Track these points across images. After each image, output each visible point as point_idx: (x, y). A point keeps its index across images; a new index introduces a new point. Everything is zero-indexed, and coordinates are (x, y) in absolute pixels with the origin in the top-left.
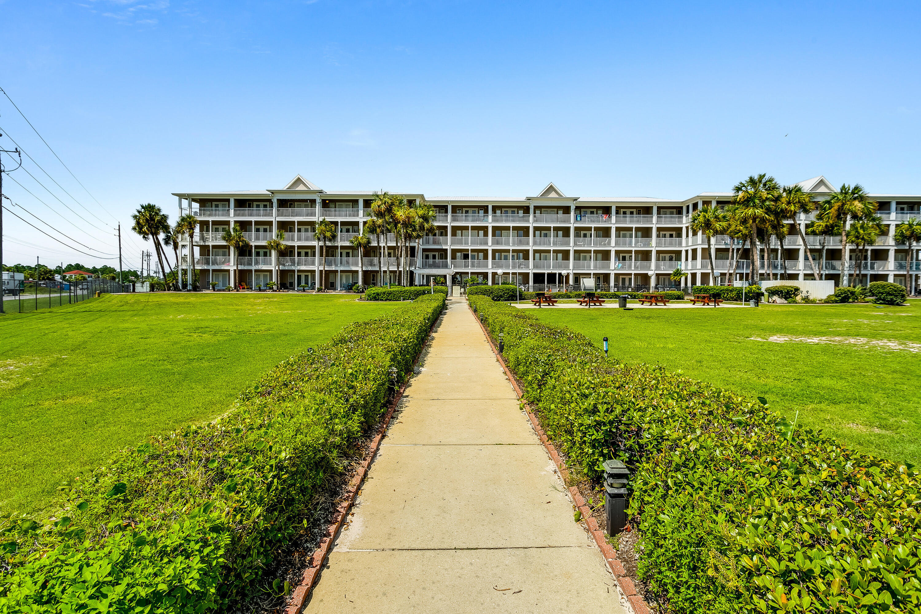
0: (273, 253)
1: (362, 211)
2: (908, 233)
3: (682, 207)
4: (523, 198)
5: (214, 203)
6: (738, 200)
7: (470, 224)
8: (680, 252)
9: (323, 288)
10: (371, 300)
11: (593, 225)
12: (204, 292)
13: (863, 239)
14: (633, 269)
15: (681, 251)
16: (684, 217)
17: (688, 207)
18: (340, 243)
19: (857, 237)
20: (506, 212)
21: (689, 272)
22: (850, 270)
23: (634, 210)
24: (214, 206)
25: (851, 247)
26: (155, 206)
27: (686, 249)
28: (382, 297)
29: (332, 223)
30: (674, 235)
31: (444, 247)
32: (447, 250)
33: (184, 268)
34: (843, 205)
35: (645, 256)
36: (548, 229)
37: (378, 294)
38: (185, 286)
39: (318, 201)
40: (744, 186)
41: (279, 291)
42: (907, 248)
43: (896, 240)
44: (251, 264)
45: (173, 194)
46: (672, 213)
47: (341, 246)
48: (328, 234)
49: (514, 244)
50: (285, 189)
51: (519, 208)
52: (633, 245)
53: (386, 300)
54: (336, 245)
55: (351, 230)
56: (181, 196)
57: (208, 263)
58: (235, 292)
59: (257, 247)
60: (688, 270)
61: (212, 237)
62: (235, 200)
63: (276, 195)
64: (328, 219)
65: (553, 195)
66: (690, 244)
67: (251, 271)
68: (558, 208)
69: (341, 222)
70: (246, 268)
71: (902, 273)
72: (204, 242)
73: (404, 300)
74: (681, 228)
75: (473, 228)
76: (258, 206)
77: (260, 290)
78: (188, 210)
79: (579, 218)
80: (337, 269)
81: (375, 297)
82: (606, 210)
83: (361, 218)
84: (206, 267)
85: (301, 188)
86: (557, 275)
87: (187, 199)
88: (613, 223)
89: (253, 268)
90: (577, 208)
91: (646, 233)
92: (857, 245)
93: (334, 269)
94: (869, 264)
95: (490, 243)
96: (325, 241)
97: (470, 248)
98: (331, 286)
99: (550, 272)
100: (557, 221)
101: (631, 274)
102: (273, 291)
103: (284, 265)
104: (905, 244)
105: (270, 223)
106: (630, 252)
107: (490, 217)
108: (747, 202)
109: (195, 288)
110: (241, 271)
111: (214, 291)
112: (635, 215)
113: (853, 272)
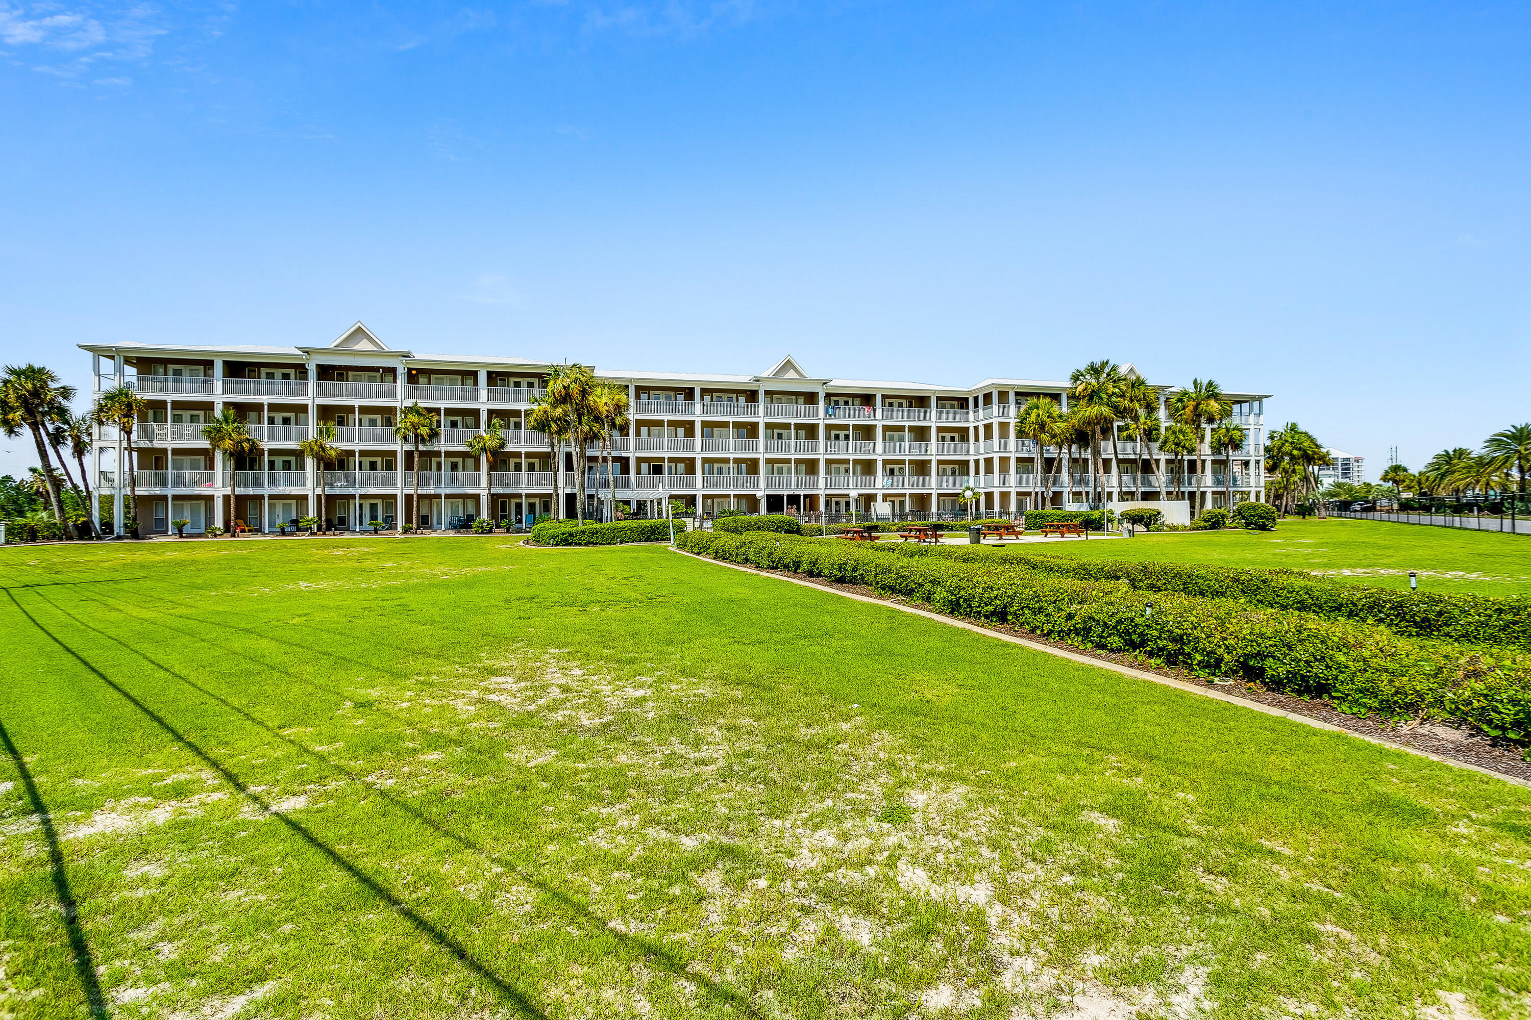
0: (309, 463)
1: (486, 391)
2: (1226, 440)
3: (967, 399)
4: (745, 379)
5: (171, 367)
6: (1077, 394)
7: (666, 418)
8: (967, 463)
9: (415, 526)
10: (557, 545)
11: (851, 423)
12: (155, 540)
13: (1184, 447)
14: (907, 487)
15: (969, 461)
16: (971, 413)
17: (976, 399)
18: (443, 446)
19: (1177, 445)
20: (719, 399)
21: (982, 491)
22: (1167, 486)
23: (904, 401)
24: (170, 372)
25: (1167, 457)
26: (44, 368)
27: (976, 458)
28: (580, 539)
29: (429, 410)
30: (957, 439)
31: (624, 455)
32: (628, 458)
33: (103, 493)
34: (1198, 404)
35: (921, 468)
36: (787, 426)
37: (571, 535)
38: (108, 527)
39: (401, 371)
40: (1082, 375)
41: (324, 534)
42: (1225, 458)
43: (1212, 447)
44: (261, 485)
45: (80, 346)
46: (952, 407)
47: (446, 452)
48: (424, 431)
49: (736, 449)
50: (331, 346)
51: (739, 392)
52: (907, 453)
53: (586, 544)
54: (436, 449)
55: (460, 424)
56: (98, 351)
57: (163, 483)
58: (227, 538)
59: (272, 452)
60: (979, 488)
61: (173, 433)
62: (225, 362)
63: (313, 356)
64: (423, 404)
65: (791, 374)
66: (982, 451)
67: (262, 497)
68: (798, 394)
69: (445, 409)
70: (250, 491)
71: (1220, 489)
72: (151, 441)
73: (621, 542)
74: (968, 428)
75: (671, 423)
76: (270, 376)
77: (283, 533)
78: (117, 378)
79: (831, 411)
80: (438, 491)
81: (566, 540)
82: (867, 399)
83: (483, 403)
84: (157, 491)
85: (364, 345)
86: (802, 498)
87: (112, 358)
88: (878, 418)
89: (266, 491)
90: (828, 396)
91: (921, 434)
92: (1177, 455)
93: (432, 492)
94: (1186, 478)
95: (698, 448)
96: (416, 442)
97: (666, 456)
98: (425, 522)
99: (791, 492)
100: (798, 415)
101: (904, 495)
102: (312, 534)
103: (332, 486)
104: (1220, 453)
105: (303, 409)
106: (902, 462)
107: (698, 408)
108: (1092, 396)
109: (134, 534)
110: (239, 498)
111: (181, 537)
112: (904, 409)
113: (1171, 489)
